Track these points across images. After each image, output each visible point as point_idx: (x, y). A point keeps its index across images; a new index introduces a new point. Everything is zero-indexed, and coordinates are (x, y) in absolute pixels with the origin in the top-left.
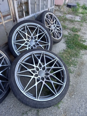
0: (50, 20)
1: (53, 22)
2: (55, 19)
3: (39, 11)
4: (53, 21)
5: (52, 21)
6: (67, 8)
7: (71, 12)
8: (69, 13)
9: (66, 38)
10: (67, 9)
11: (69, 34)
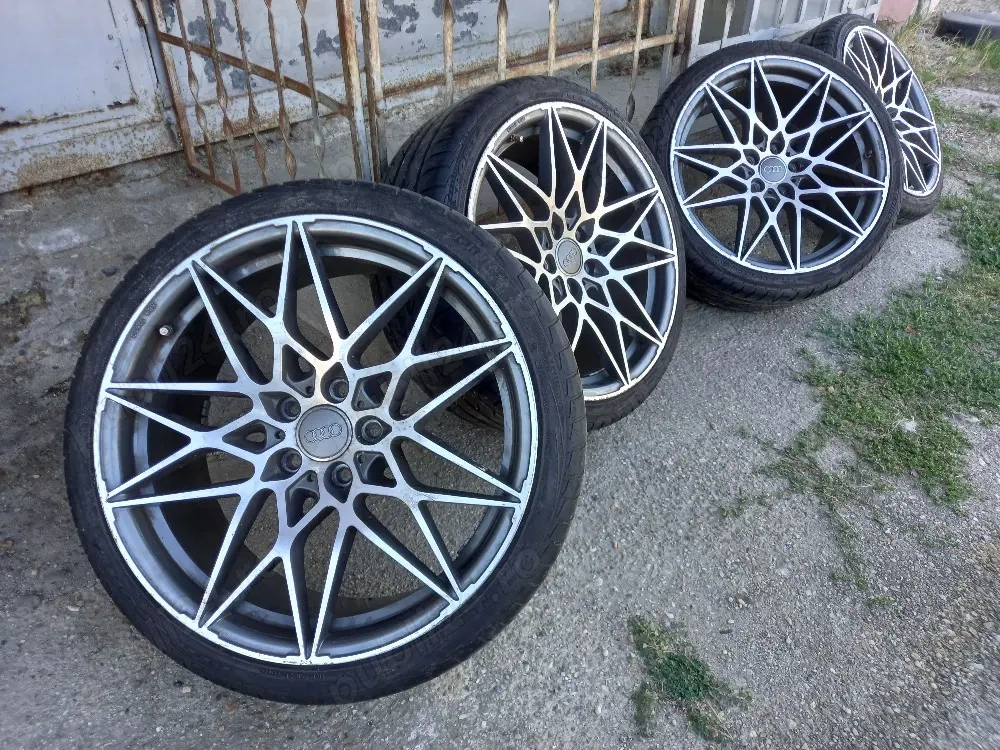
0: (868, 70)
1: (885, 84)
2: (900, 72)
3: (797, 20)
4: (886, 82)
5: (880, 78)
6: (943, 44)
7: (976, 70)
8: (955, 80)
9: (953, 214)
10: (938, 52)
11: (977, 196)
